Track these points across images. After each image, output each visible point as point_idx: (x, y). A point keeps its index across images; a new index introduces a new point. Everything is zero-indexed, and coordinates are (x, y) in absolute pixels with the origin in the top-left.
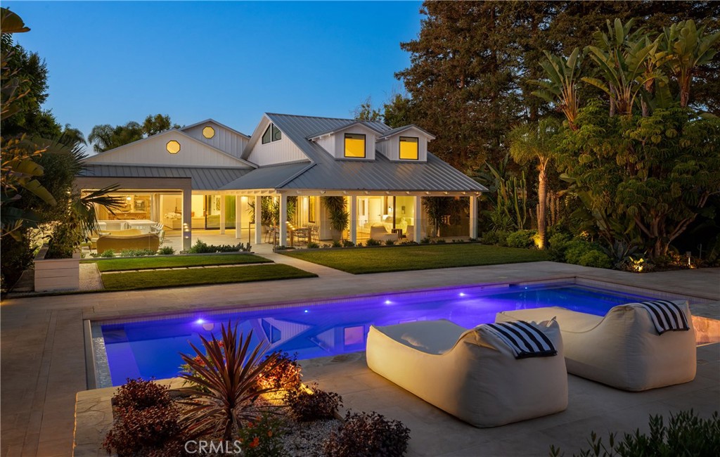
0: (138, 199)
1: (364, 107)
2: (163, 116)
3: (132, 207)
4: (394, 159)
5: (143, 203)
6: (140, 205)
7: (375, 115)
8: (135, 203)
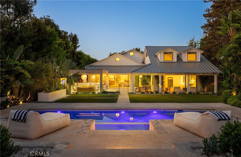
0: (115, 76)
1: (191, 41)
2: (138, 48)
3: (113, 79)
4: (185, 61)
5: (117, 77)
6: (116, 78)
7: (196, 43)
8: (114, 77)
